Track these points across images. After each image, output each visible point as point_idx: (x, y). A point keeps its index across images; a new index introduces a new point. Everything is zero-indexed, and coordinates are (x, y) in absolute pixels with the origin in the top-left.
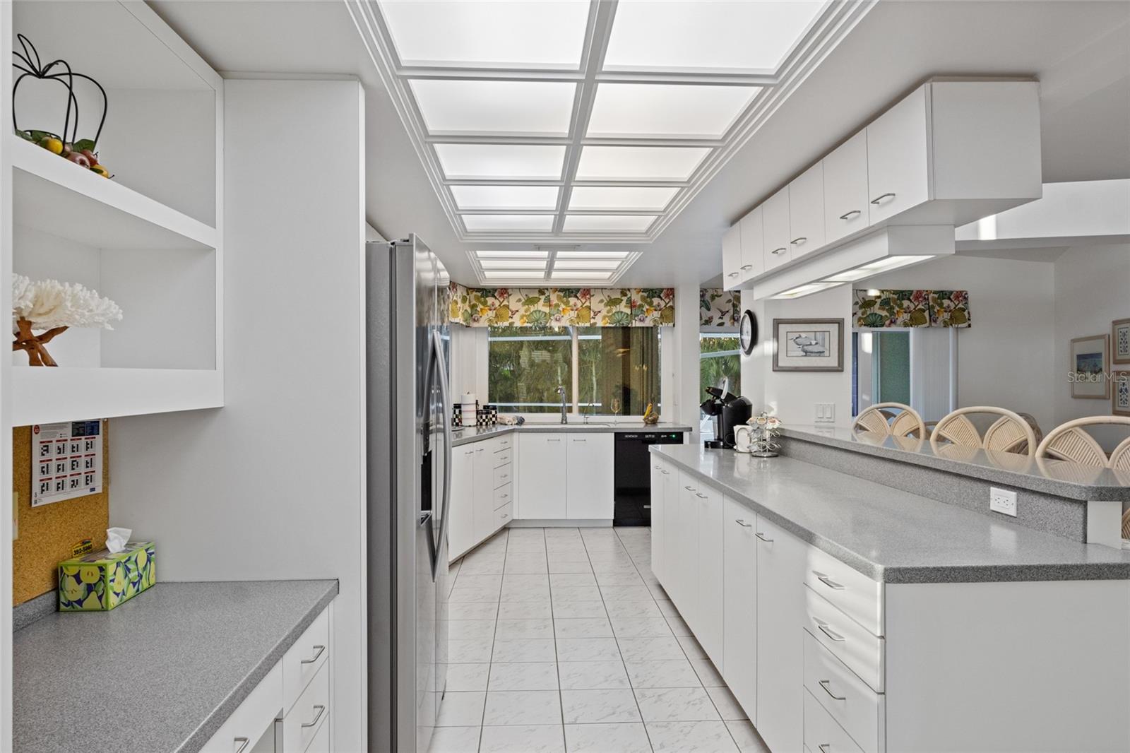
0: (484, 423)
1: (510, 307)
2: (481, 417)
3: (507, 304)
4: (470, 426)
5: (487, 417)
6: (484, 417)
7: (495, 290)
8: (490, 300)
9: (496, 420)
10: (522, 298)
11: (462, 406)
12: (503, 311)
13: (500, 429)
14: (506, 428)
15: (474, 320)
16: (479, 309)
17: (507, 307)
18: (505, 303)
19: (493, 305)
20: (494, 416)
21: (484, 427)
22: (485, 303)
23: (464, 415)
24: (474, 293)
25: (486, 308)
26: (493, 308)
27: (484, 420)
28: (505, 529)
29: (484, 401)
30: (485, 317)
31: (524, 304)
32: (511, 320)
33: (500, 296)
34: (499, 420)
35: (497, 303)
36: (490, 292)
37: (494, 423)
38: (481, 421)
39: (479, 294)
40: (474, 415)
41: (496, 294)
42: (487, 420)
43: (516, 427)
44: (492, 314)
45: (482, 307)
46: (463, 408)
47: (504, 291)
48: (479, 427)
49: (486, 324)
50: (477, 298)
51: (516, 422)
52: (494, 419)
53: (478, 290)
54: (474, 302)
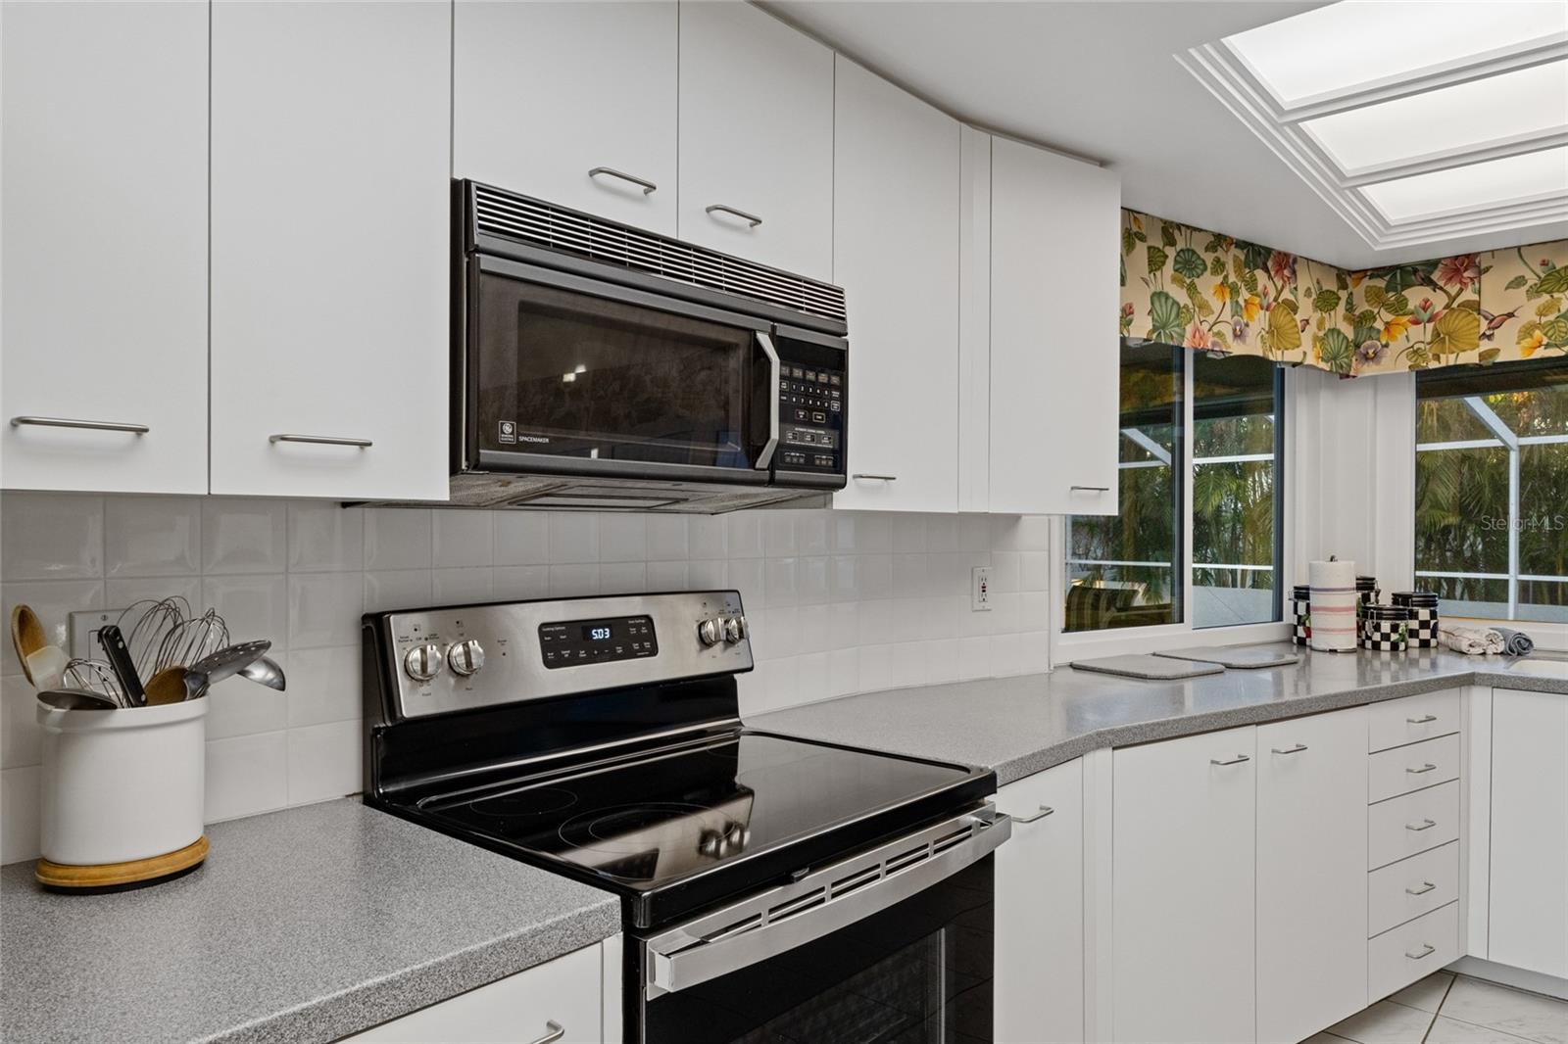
0: (1385, 645)
1: (1483, 307)
2: (1377, 628)
3: (1475, 297)
4: (1333, 651)
5: (1395, 629)
6: (1386, 626)
7: (1433, 264)
8: (1415, 296)
9: (1434, 635)
10: (1529, 275)
11: (1313, 595)
12: (1460, 322)
13: (1450, 667)
14: (1463, 667)
15: (1366, 358)
16: (1379, 325)
17: (1476, 307)
18: (1469, 295)
19: (1425, 309)
20: (1424, 625)
21: (1386, 656)
22: (1399, 307)
23: (1316, 620)
24: (1366, 282)
25: (1405, 319)
26: (1426, 316)
27: (1386, 637)
28: (1446, 978)
29: (1397, 575)
30: (1399, 343)
31: (1535, 292)
32: (1485, 345)
33: (1450, 279)
34: (1442, 637)
35: (1439, 301)
36: (1415, 271)
37: (1425, 644)
38: (1377, 637)
39: (1381, 283)
40: (1351, 620)
41: (1435, 276)
42: (1394, 637)
43: (1500, 668)
44: (1421, 334)
45: (1388, 317)
46: (1315, 600)
47: (1465, 265)
48: (1369, 653)
49: (1404, 366)
50: (1374, 296)
51: (1501, 647)
52: (1425, 634)
53: (1377, 272)
54: (1363, 307)
